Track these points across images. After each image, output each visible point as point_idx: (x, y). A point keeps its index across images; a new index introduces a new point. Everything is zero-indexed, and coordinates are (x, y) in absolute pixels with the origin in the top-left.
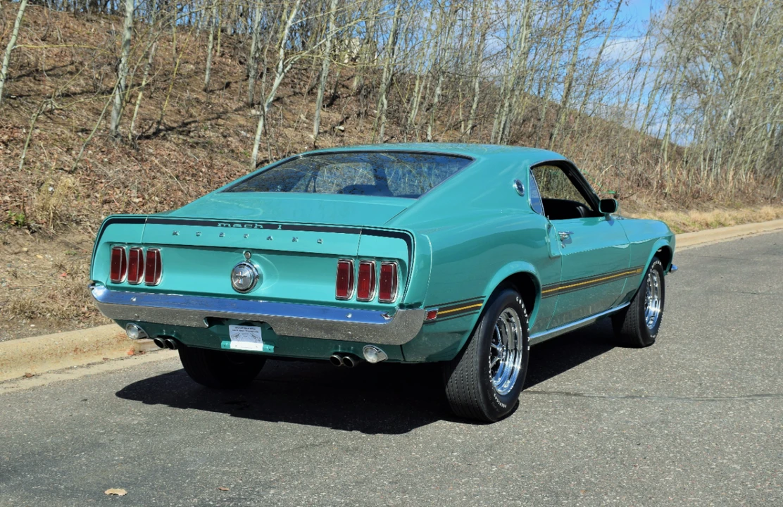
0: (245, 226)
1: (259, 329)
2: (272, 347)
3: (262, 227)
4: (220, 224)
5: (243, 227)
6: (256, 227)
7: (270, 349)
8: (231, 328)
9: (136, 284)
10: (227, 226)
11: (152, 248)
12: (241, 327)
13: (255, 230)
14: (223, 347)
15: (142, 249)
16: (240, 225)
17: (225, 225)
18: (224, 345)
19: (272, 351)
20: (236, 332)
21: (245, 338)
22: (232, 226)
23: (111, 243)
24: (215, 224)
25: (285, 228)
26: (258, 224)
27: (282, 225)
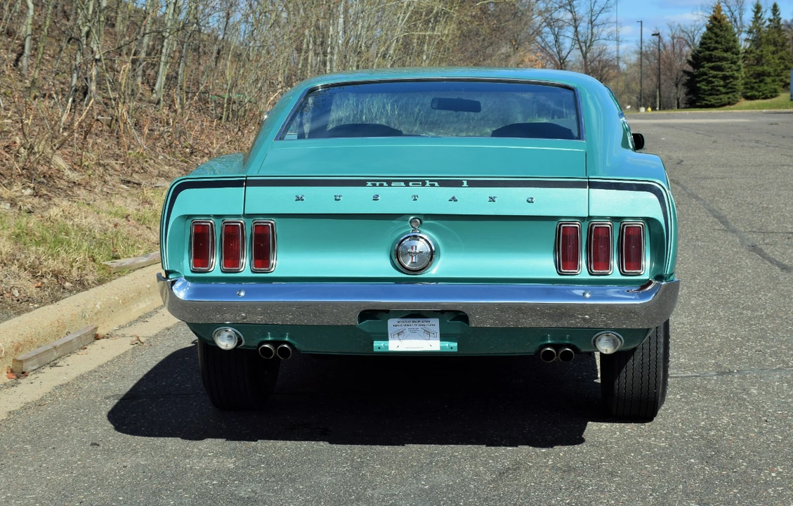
0: (411, 184)
1: (435, 322)
2: (455, 345)
3: (436, 184)
4: (369, 184)
5: (408, 185)
6: (428, 184)
7: (452, 346)
8: (391, 322)
9: (238, 272)
10: (381, 185)
11: (261, 219)
12: (408, 320)
13: (427, 190)
14: (376, 350)
15: (242, 221)
16: (403, 184)
17: (378, 184)
18: (378, 345)
19: (455, 350)
20: (400, 328)
21: (414, 334)
22: (390, 185)
23: (188, 217)
24: (362, 183)
25: (472, 184)
26: (430, 181)
27: (468, 181)
